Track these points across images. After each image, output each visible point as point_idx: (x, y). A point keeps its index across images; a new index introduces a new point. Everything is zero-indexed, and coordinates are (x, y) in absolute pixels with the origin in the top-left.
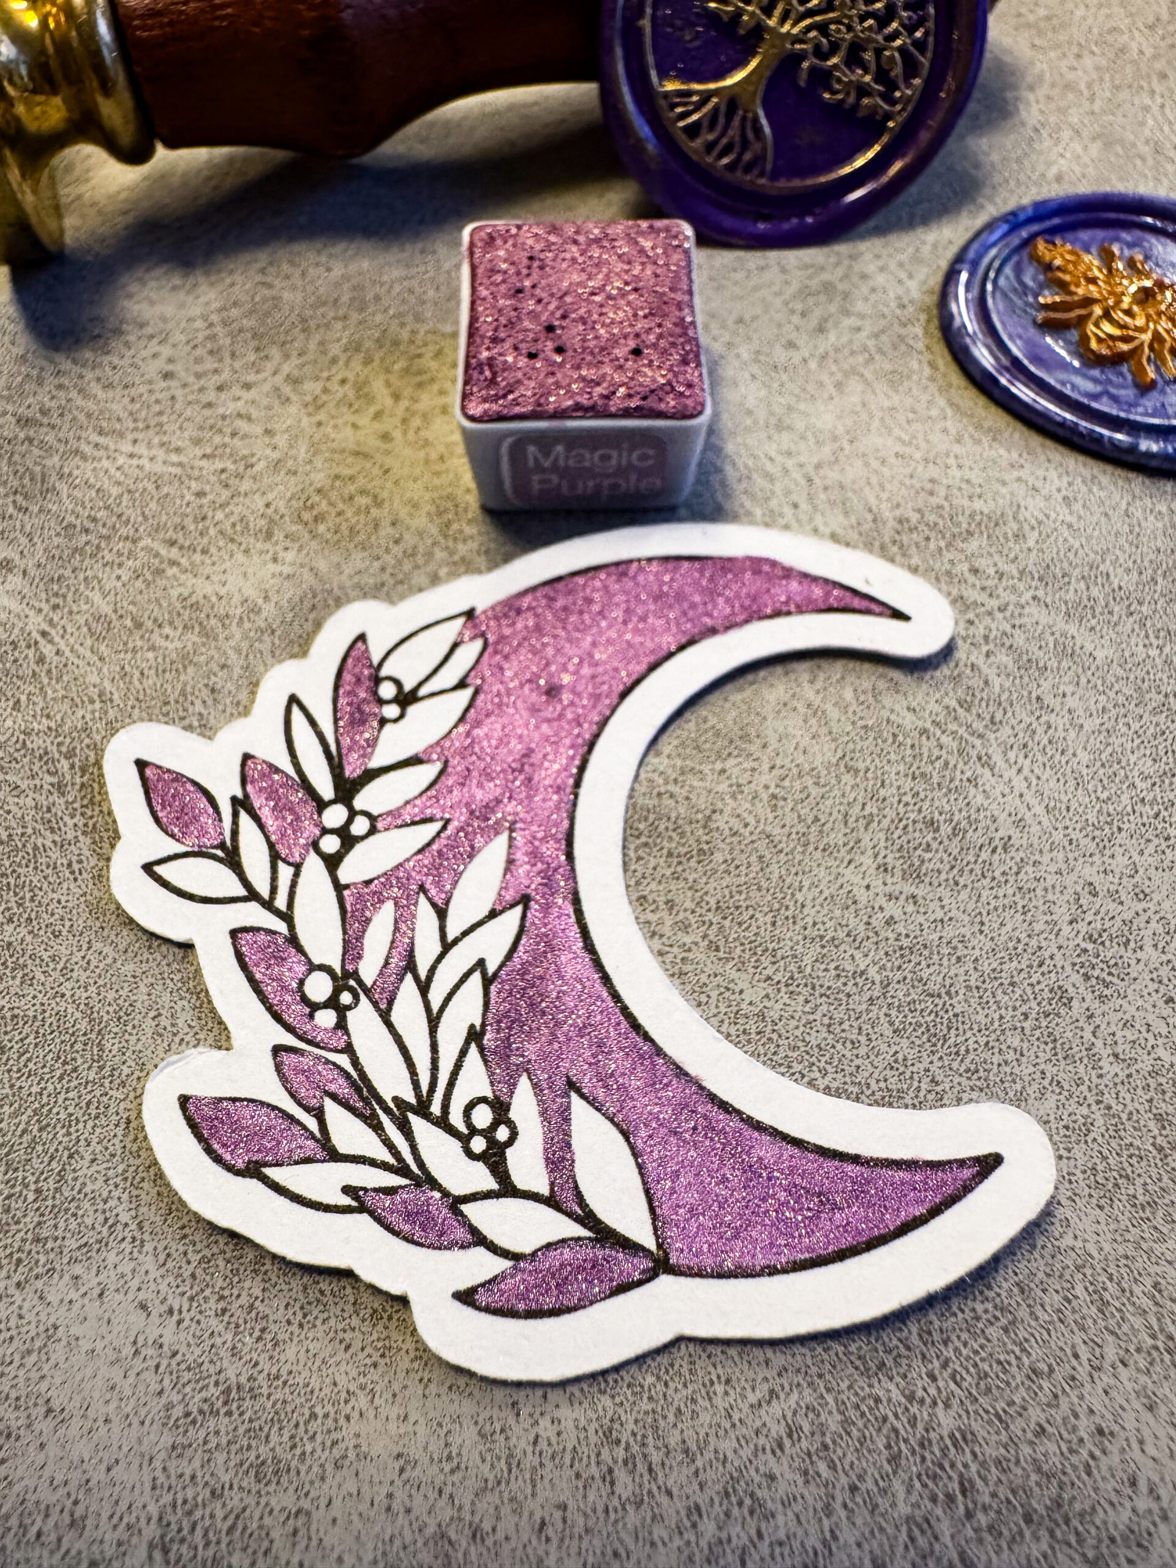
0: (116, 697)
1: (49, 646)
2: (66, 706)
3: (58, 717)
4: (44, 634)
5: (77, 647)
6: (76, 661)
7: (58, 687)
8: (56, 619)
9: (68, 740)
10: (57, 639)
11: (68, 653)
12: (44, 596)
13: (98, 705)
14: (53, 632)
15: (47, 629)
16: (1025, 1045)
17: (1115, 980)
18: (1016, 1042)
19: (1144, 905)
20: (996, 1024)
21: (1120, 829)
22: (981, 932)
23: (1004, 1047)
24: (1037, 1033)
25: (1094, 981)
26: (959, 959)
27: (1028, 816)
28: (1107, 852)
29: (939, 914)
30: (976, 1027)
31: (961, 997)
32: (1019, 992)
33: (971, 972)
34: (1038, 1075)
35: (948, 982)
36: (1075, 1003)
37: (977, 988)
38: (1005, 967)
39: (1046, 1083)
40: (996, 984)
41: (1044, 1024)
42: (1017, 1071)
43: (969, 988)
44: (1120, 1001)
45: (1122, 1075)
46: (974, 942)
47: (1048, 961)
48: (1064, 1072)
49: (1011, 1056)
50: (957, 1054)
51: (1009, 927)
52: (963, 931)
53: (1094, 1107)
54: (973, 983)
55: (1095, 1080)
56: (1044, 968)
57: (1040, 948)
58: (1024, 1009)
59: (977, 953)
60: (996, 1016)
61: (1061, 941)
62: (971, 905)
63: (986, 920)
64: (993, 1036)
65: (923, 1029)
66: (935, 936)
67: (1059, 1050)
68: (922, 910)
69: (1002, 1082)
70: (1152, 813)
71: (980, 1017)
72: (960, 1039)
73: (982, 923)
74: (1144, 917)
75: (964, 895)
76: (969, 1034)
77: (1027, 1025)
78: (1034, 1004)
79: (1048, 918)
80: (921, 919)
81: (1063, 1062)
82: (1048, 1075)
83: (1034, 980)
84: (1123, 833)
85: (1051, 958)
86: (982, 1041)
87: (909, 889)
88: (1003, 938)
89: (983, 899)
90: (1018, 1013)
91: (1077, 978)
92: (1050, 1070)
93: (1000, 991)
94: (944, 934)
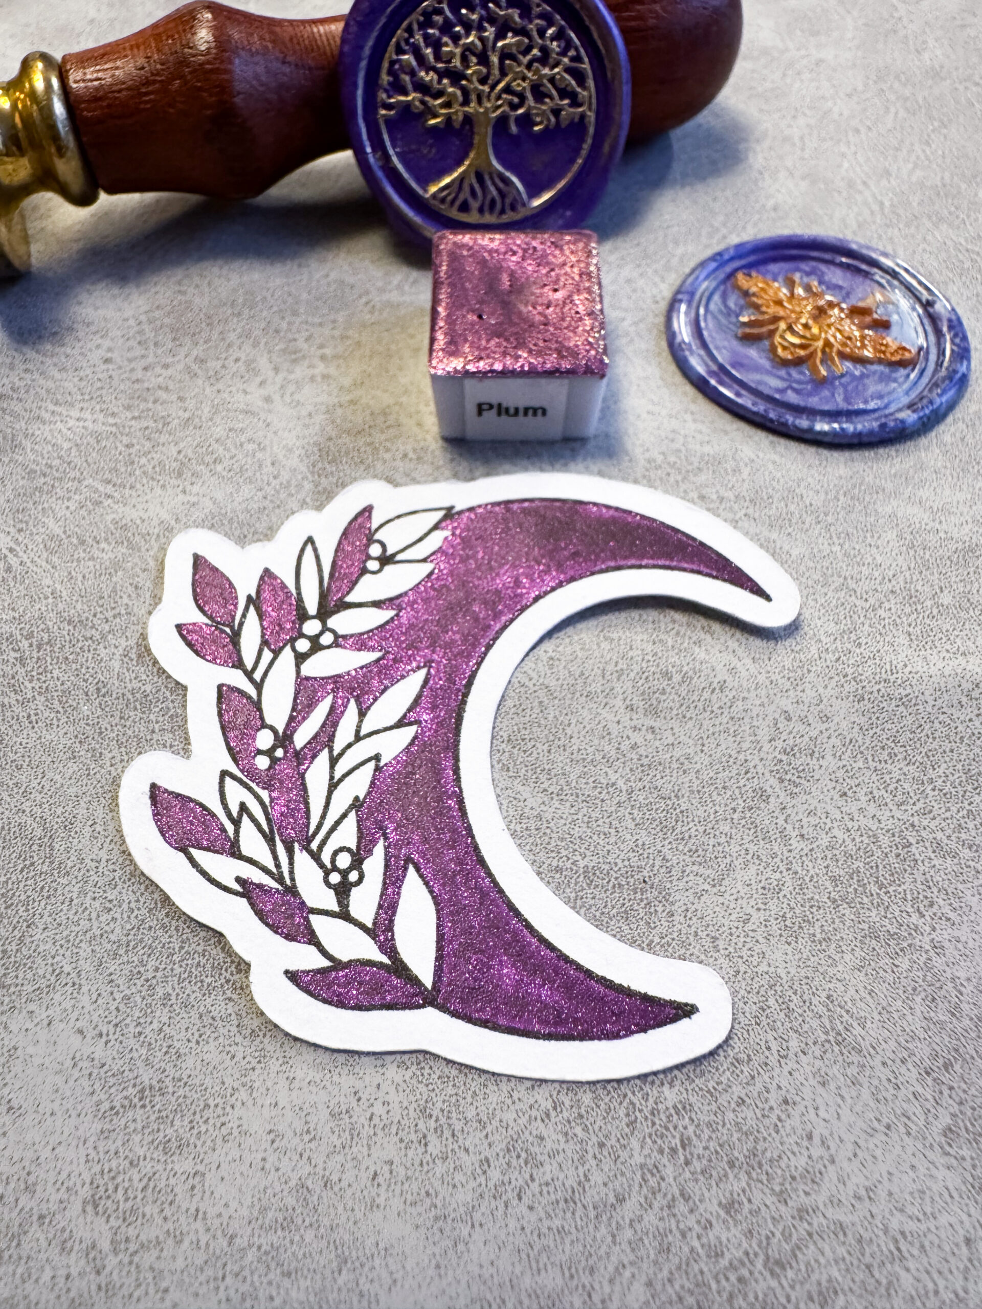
0: (64, 594)
1: (15, 559)
2: (27, 601)
3: (21, 609)
4: (11, 550)
5: (36, 559)
6: (35, 569)
7: (21, 588)
8: (20, 539)
9: (28, 626)
10: (21, 554)
11: (29, 564)
12: (12, 522)
13: (50, 600)
14: (18, 549)
15: (14, 546)
16: (734, 831)
17: (803, 781)
18: (727, 829)
19: (826, 725)
20: (712, 816)
21: (809, 671)
22: (702, 751)
23: (717, 833)
24: (743, 822)
25: (787, 783)
26: (685, 772)
27: (739, 665)
28: (800, 688)
29: (671, 740)
30: (696, 819)
31: (686, 798)
32: (729, 793)
33: (694, 780)
34: (743, 852)
35: (676, 788)
36: (772, 800)
37: (699, 792)
38: (720, 776)
39: (749, 857)
40: (712, 788)
41: (748, 815)
42: (727, 849)
43: (692, 792)
44: (805, 797)
45: (806, 850)
46: (696, 759)
47: (752, 770)
48: (763, 849)
49: (723, 840)
50: (683, 839)
51: (723, 746)
52: (688, 751)
53: (785, 873)
54: (695, 789)
55: (786, 854)
56: (749, 775)
57: (746, 761)
58: (733, 805)
59: (698, 766)
60: (712, 811)
61: (762, 755)
62: (694, 733)
63: (706, 742)
64: (710, 825)
65: (657, 822)
66: (668, 756)
67: (759, 833)
68: (658, 737)
69: (716, 858)
70: (833, 659)
71: (700, 813)
72: (684, 829)
73: (703, 745)
74: (826, 735)
75: (690, 724)
76: (691, 825)
77: (736, 816)
78: (740, 802)
79: (753, 738)
80: (657, 743)
81: (762, 842)
82: (751, 852)
83: (741, 784)
84: (812, 674)
85: (755, 767)
86: (701, 829)
87: (649, 722)
88: (718, 755)
89: (705, 727)
90: (728, 808)
91: (773, 781)
92: (752, 848)
93: (715, 793)
94: (674, 753)
